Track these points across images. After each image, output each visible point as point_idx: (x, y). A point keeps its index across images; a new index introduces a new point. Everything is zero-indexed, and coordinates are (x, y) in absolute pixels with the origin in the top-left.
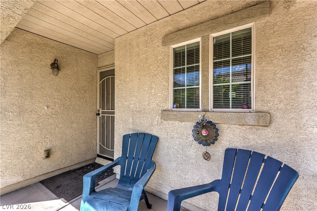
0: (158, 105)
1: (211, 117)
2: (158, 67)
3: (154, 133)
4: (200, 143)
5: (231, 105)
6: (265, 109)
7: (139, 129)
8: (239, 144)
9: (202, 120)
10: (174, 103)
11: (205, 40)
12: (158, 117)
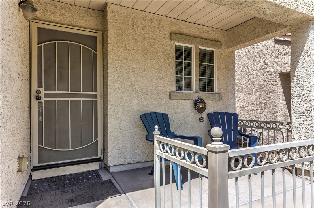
5: (206, 90)
6: (220, 92)
9: (198, 98)
10: (176, 86)
11: (196, 48)
12: (167, 98)
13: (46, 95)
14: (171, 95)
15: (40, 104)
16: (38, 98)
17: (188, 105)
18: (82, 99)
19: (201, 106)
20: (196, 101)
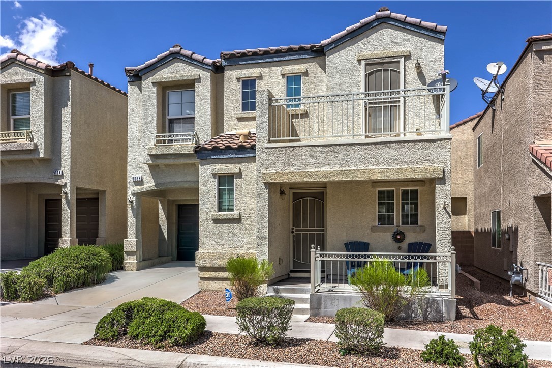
0: (368, 224)
1: (401, 229)
3: (366, 241)
4: (394, 241)
5: (410, 223)
6: (423, 225)
7: (352, 239)
8: (413, 241)
9: (397, 231)
10: (379, 222)
11: (398, 190)
12: (369, 231)
13: (297, 231)
14: (373, 229)
15: (294, 235)
16: (293, 232)
17: (387, 237)
18: (315, 233)
19: (398, 237)
20: (395, 233)
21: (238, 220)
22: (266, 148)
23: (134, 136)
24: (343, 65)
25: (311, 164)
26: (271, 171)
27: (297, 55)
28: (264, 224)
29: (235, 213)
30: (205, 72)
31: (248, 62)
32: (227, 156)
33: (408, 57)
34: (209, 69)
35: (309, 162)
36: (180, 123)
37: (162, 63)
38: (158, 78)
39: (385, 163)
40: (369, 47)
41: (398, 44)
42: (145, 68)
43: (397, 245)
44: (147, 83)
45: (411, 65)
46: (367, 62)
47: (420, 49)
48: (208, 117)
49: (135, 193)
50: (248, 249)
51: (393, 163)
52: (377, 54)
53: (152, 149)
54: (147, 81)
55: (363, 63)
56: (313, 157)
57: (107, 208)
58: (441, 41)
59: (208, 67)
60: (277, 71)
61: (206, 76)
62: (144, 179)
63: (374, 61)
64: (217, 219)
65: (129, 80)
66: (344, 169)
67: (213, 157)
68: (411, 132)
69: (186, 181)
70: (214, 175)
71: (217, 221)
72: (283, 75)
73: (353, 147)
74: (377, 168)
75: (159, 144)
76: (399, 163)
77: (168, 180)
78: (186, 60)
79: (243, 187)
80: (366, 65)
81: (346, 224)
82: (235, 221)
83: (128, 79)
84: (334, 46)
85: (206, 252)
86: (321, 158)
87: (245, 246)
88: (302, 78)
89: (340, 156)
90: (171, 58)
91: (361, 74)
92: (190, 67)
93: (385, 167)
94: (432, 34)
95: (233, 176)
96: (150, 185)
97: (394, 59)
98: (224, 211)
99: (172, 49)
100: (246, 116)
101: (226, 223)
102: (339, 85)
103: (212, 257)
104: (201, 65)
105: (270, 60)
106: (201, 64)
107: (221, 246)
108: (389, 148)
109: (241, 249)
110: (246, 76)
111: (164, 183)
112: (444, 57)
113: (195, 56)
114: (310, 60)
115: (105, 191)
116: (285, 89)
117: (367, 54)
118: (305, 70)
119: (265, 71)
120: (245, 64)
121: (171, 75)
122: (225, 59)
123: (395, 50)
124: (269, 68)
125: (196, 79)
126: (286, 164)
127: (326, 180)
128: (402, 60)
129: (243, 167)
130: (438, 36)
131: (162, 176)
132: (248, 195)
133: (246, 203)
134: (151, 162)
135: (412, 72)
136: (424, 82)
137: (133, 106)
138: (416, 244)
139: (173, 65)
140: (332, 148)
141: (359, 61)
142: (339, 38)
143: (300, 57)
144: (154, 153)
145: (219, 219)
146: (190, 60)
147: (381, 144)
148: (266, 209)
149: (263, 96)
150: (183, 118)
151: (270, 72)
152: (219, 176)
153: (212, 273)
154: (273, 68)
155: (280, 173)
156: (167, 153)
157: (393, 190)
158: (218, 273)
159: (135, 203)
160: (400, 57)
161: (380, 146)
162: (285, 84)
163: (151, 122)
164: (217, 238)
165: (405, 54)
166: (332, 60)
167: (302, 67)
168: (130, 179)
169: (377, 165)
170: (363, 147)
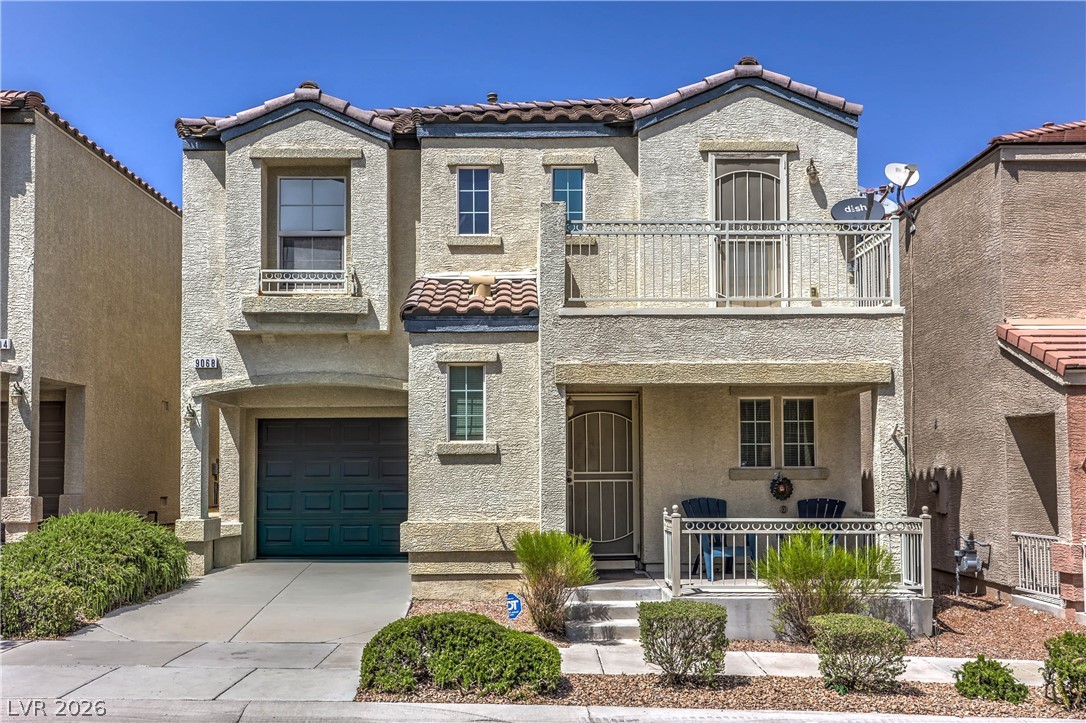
0: (723, 463)
1: (785, 474)
2: (723, 418)
3: (718, 495)
4: (774, 496)
5: (799, 463)
6: (825, 466)
7: (693, 493)
8: (807, 496)
9: (778, 477)
10: (742, 461)
11: (777, 400)
12: (725, 478)
13: (576, 477)
14: (733, 474)
15: (570, 487)
16: (569, 480)
17: (760, 488)
18: (614, 481)
19: (781, 489)
20: (774, 481)
21: (494, 458)
22: (560, 316)
23: (198, 269)
24: (673, 159)
25: (650, 350)
26: (572, 362)
27: (577, 129)
28: (558, 465)
29: (488, 442)
30: (374, 146)
31: (474, 134)
32: (470, 329)
33: (793, 154)
34: (385, 141)
35: (647, 346)
36: (309, 247)
37: (276, 118)
38: (267, 151)
39: (789, 353)
40: (723, 129)
41: (775, 129)
42: (238, 126)
43: (779, 504)
44: (239, 159)
45: (799, 169)
46: (720, 157)
47: (816, 142)
48: (382, 239)
49: (201, 396)
50: (515, 514)
51: (804, 354)
52: (738, 144)
53: (253, 300)
54: (238, 154)
55: (712, 158)
56: (654, 337)
57: (86, 425)
58: (852, 131)
59: (382, 137)
60: (537, 156)
61: (377, 154)
62: (224, 364)
63: (733, 155)
64: (450, 455)
65: (188, 147)
66: (714, 362)
67: (439, 329)
68: (832, 299)
69: (324, 372)
70: (441, 365)
71: (447, 459)
72: (547, 167)
73: (730, 322)
74: (774, 362)
75: (269, 292)
76: (814, 354)
77: (280, 368)
78: (331, 116)
79: (503, 390)
80: (718, 162)
81: (681, 464)
82: (487, 459)
83: (182, 143)
84: (655, 120)
85: (424, 521)
86: (670, 340)
87: (509, 509)
88: (585, 174)
89: (707, 337)
90: (298, 110)
91: (708, 179)
92: (340, 134)
93: (789, 361)
94: (835, 116)
95: (481, 368)
96: (238, 377)
97: (769, 155)
98: (462, 437)
99: (299, 91)
100: (469, 242)
101: (467, 463)
102: (666, 197)
103: (438, 532)
104: (367, 131)
105: (520, 134)
106: (367, 129)
107: (457, 510)
108: (796, 326)
109: (500, 515)
110: (469, 162)
111: (272, 376)
112: (858, 160)
113: (353, 110)
114: (601, 141)
115: (83, 387)
116: (551, 194)
117: (720, 142)
118: (592, 161)
119: (509, 155)
120: (467, 138)
121: (296, 147)
122: (424, 124)
123: (770, 139)
124: (517, 151)
125: (355, 159)
126: (603, 350)
127: (680, 382)
128: (784, 157)
129: (505, 351)
130: (847, 120)
131: (266, 360)
132: (514, 407)
133: (510, 422)
134: (248, 329)
135: (802, 182)
136: (823, 203)
137: (196, 204)
138: (813, 501)
139: (301, 125)
140: (690, 323)
141: (704, 154)
142: (666, 106)
143: (582, 134)
144: (257, 309)
145: (455, 455)
146: (341, 118)
147: (781, 319)
148: (562, 436)
149: (555, 215)
150: (315, 238)
151: (519, 158)
152: (451, 367)
153: (437, 565)
154: (527, 151)
155: (591, 367)
156: (291, 311)
157: (769, 400)
158: (450, 564)
159: (199, 418)
160: (780, 153)
161: (780, 322)
162: (551, 185)
163: (248, 243)
164: (447, 493)
165: (790, 149)
166: (650, 147)
167: (586, 154)
168: (188, 364)
169: (774, 357)
170: (748, 322)
